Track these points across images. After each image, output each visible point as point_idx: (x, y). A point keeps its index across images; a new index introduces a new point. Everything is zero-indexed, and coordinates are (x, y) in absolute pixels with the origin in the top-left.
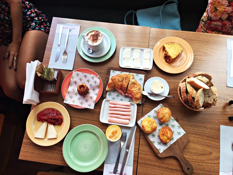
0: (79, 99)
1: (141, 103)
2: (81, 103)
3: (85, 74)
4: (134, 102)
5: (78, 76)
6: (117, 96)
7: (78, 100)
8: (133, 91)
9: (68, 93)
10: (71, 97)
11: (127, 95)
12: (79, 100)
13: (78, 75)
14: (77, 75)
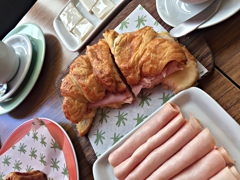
1: (206, 71)
4: (179, 87)
6: (118, 123)
8: (139, 59)
11: (137, 90)
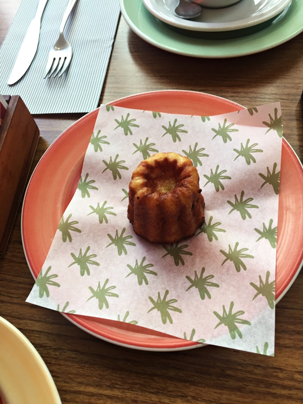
0: (140, 272)
2: (163, 306)
3: (168, 118)
5: (127, 131)
7: (134, 278)
9: (66, 236)
10: (83, 262)
12: (142, 280)
13: (126, 126)
14: (121, 130)
